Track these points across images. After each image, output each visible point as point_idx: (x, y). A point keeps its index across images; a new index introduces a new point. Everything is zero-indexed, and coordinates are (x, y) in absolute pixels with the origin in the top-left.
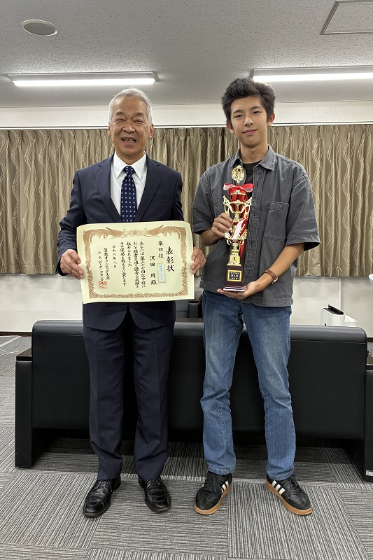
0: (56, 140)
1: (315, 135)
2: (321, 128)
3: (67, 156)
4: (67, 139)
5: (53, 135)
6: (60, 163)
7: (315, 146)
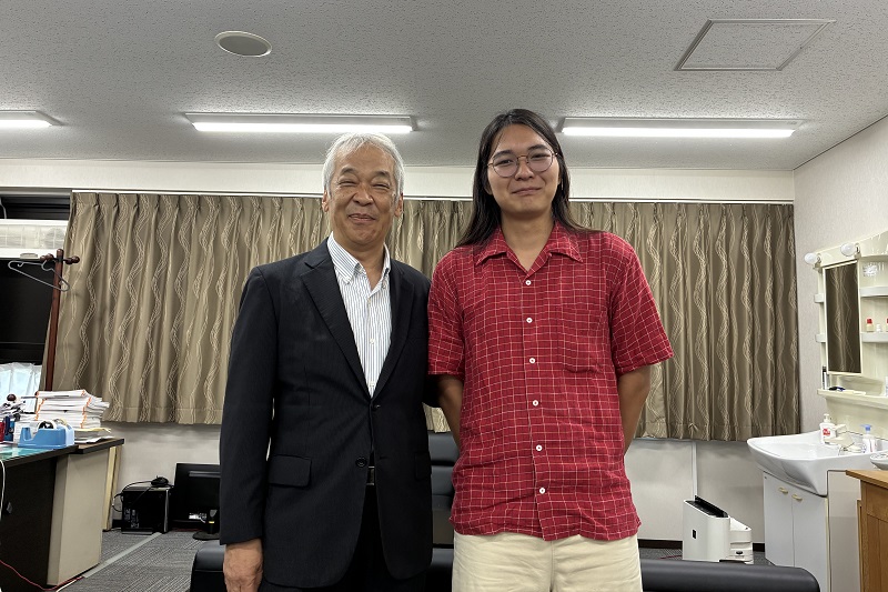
0: (252, 213)
1: (649, 216)
2: (660, 207)
3: (267, 237)
4: (268, 211)
5: (247, 204)
6: (254, 245)
7: (652, 233)
